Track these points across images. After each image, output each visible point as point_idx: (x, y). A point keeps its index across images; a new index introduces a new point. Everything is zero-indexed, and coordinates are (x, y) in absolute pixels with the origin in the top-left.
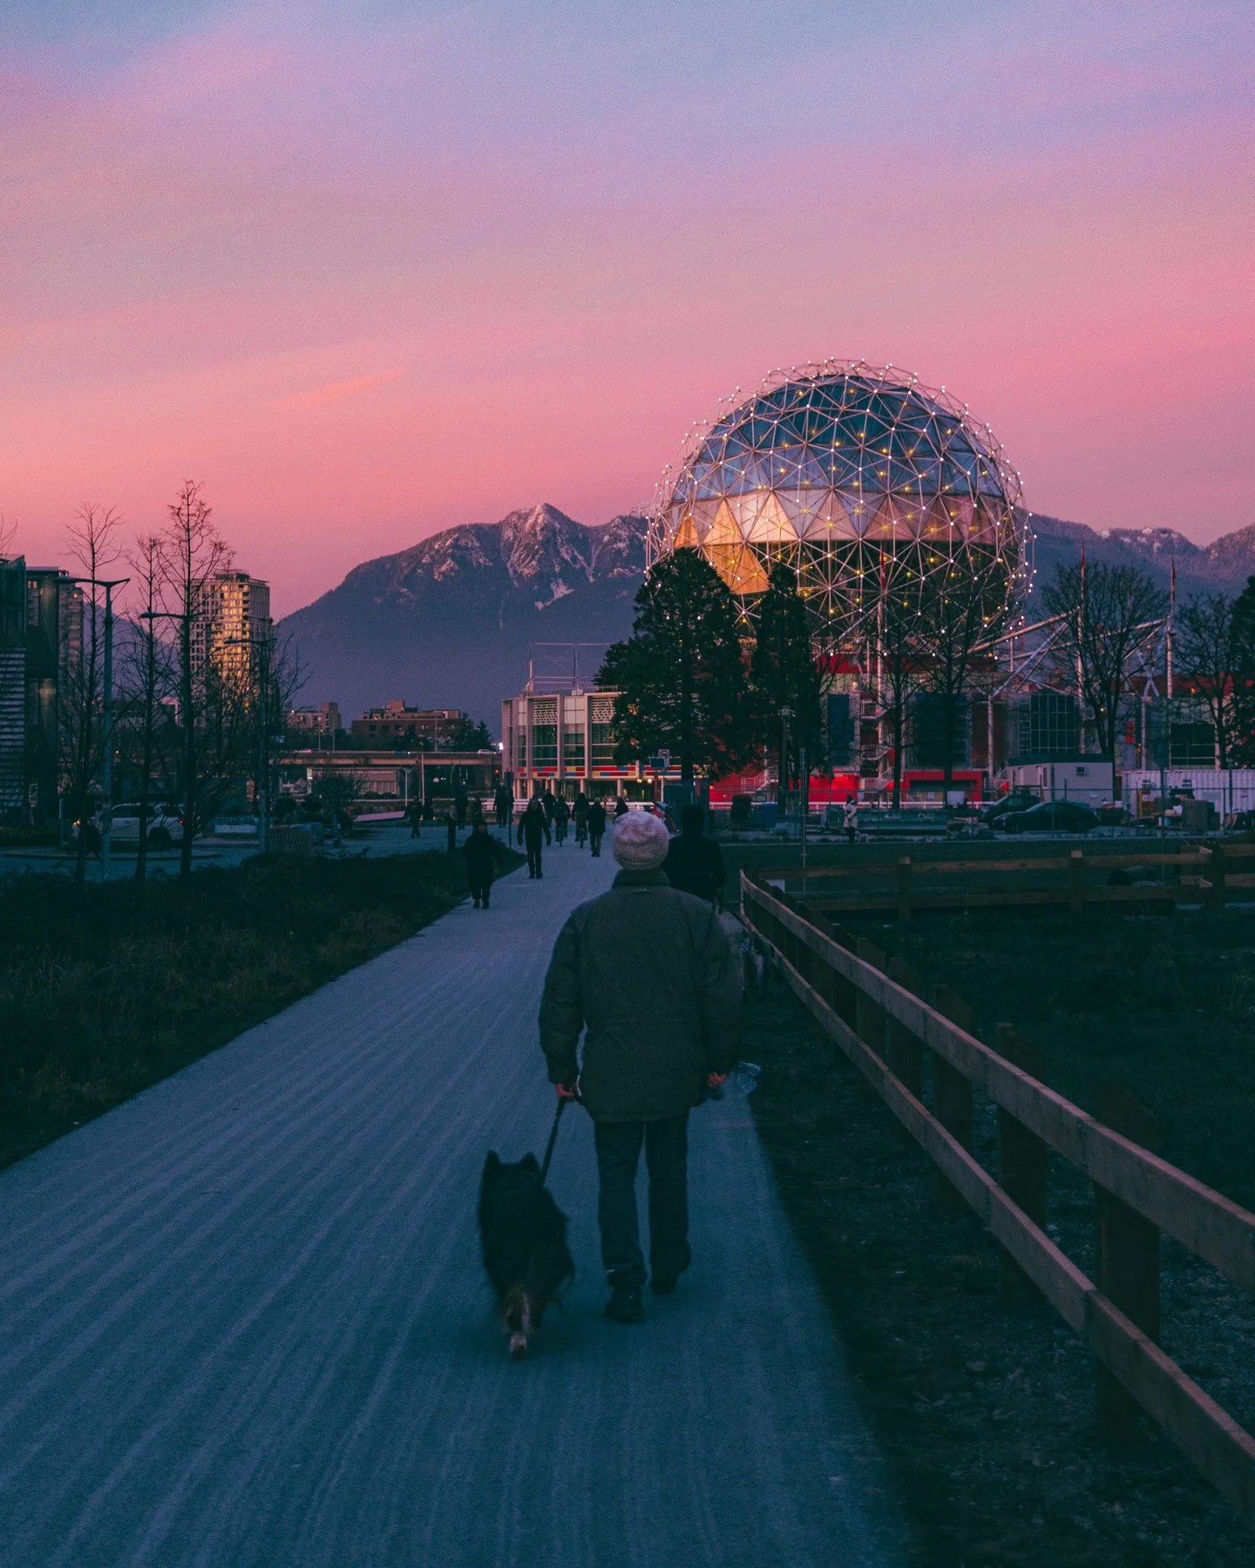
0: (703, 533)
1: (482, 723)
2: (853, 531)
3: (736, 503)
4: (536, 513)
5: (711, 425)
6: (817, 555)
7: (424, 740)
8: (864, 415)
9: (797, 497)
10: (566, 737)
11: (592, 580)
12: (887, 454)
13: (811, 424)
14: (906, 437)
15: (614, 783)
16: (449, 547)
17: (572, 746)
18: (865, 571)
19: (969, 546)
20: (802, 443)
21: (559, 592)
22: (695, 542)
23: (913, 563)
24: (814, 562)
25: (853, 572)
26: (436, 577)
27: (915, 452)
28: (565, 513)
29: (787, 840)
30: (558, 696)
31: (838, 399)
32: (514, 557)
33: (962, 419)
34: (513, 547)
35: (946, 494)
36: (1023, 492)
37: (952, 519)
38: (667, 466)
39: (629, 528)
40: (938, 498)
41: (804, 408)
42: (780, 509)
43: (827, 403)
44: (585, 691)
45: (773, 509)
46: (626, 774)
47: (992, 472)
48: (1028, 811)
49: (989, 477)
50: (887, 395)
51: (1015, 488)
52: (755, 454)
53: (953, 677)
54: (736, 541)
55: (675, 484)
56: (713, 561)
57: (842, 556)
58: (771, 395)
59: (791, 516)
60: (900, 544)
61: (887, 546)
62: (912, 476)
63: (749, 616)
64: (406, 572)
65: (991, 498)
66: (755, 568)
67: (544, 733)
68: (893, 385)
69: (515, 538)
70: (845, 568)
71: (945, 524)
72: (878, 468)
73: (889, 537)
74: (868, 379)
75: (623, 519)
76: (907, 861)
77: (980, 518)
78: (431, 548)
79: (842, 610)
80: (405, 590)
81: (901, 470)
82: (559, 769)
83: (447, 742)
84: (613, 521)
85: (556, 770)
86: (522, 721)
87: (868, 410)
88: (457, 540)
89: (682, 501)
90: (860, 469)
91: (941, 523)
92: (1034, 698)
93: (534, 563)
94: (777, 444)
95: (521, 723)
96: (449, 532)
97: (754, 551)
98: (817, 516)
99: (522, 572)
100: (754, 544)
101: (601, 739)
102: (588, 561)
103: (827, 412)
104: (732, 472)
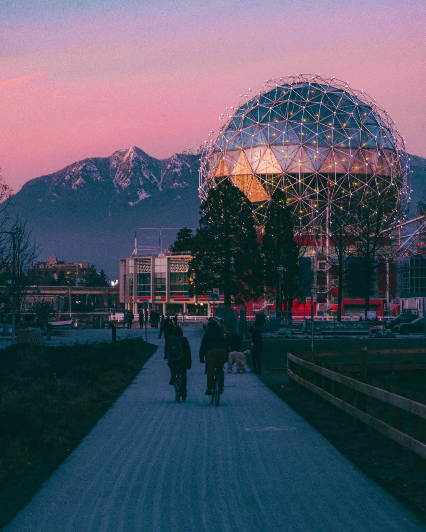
0: (231, 168)
1: (102, 271)
2: (313, 168)
3: (249, 152)
4: (129, 152)
5: (235, 109)
6: (293, 181)
7: (70, 280)
8: (319, 105)
9: (282, 149)
10: (155, 280)
11: (161, 189)
12: (332, 126)
13: (290, 109)
14: (342, 117)
15: (182, 305)
16: (80, 171)
17: (159, 285)
18: (320, 190)
19: (376, 176)
20: (285, 120)
21: (142, 196)
22: (226, 174)
23: (346, 186)
24: (292, 185)
25: (313, 190)
26: (73, 187)
27: (347, 125)
28: (146, 152)
29: (287, 337)
30: (151, 257)
31: (305, 96)
32: (117, 176)
33: (373, 107)
34: (116, 171)
35: (364, 148)
36: (406, 147)
37: (367, 162)
38: (211, 132)
39: (182, 161)
40: (359, 150)
41: (287, 101)
42: (273, 156)
43: (299, 98)
44: (166, 254)
45: (269, 156)
46: (189, 300)
47: (389, 137)
48: (412, 322)
49: (387, 139)
50: (332, 94)
51: (401, 145)
52: (259, 125)
53: (370, 250)
54: (249, 173)
55: (215, 141)
56: (236, 183)
57: (307, 182)
58: (268, 93)
59: (279, 159)
60: (339, 175)
61: (332, 176)
62: (345, 138)
63: (256, 214)
64: (56, 184)
65: (388, 151)
66: (259, 188)
67: (143, 277)
68: (336, 88)
69: (118, 166)
70: (309, 188)
71: (363, 164)
72: (327, 134)
73: (332, 171)
74: (320, 84)
75: (178, 156)
76: (366, 349)
77: (382, 161)
78: (70, 171)
79: (307, 211)
80: (55, 194)
81: (339, 135)
82: (151, 298)
83: (82, 281)
84: (173, 156)
85: (150, 298)
86: (131, 270)
87: (321, 102)
88: (85, 167)
89: (219, 151)
90: (317, 134)
91: (361, 164)
92: (411, 260)
93: (128, 180)
94: (272, 120)
95: (130, 272)
96: (80, 162)
97: (259, 179)
98: (293, 160)
99: (121, 185)
100: (259, 175)
101: (175, 281)
102: (159, 179)
103: (299, 103)
104: (247, 136)
